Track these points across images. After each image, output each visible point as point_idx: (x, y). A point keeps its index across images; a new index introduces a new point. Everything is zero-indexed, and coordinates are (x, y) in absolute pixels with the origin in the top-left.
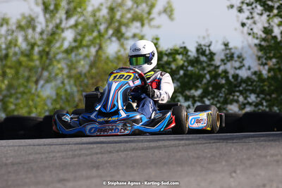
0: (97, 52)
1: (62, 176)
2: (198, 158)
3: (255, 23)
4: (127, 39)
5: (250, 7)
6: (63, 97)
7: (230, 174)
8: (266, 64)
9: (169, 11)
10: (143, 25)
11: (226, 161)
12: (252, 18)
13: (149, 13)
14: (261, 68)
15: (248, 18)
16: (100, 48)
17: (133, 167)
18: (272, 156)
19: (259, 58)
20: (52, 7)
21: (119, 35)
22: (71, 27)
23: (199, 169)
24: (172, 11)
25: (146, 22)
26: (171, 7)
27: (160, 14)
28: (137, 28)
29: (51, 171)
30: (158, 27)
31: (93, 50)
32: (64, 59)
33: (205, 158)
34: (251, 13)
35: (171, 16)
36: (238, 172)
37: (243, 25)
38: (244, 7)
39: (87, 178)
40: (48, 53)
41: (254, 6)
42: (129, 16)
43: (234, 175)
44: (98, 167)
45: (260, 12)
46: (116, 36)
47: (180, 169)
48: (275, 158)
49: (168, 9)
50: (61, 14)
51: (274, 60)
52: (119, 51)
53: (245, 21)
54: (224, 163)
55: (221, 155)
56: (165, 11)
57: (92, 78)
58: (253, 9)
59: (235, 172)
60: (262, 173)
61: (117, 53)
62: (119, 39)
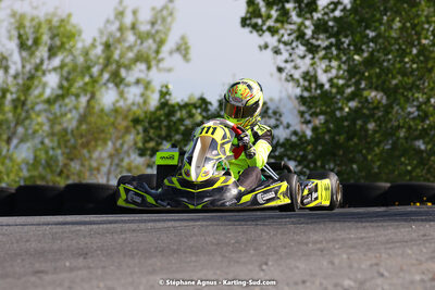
0: (88, 102)
1: (37, 266)
2: (218, 244)
3: (296, 68)
4: (128, 85)
5: (289, 47)
6: (43, 162)
7: (260, 266)
8: (309, 122)
9: (183, 49)
10: (149, 68)
11: (255, 250)
12: (292, 61)
13: (157, 52)
14: (304, 126)
15: (286, 61)
16: (93, 96)
17: (132, 256)
18: (315, 243)
19: (302, 114)
20: (30, 43)
21: (117, 79)
22: (55, 69)
23: (219, 259)
24: (187, 49)
25: (153, 63)
26: (186, 44)
27: (171, 53)
28: (141, 71)
29: (23, 260)
30: (169, 70)
31: (83, 100)
32: (45, 111)
33: (227, 244)
34: (291, 55)
35: (186, 57)
36: (270, 263)
37: (280, 70)
38: (281, 46)
39: (71, 269)
40: (24, 104)
41: (294, 45)
42: (131, 55)
43: (264, 267)
44: (85, 255)
45: (302, 53)
46: (113, 82)
47: (194, 259)
48: (319, 246)
49: (183, 47)
50: (42, 52)
51: (322, 118)
52: (117, 101)
53: (282, 65)
54: (252, 252)
55: (247, 240)
56: (178, 49)
57: (82, 136)
58: (293, 49)
59: (266, 264)
60: (301, 265)
61: (114, 104)
62: (117, 85)
